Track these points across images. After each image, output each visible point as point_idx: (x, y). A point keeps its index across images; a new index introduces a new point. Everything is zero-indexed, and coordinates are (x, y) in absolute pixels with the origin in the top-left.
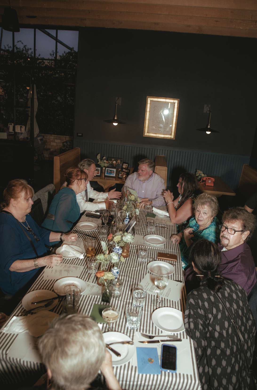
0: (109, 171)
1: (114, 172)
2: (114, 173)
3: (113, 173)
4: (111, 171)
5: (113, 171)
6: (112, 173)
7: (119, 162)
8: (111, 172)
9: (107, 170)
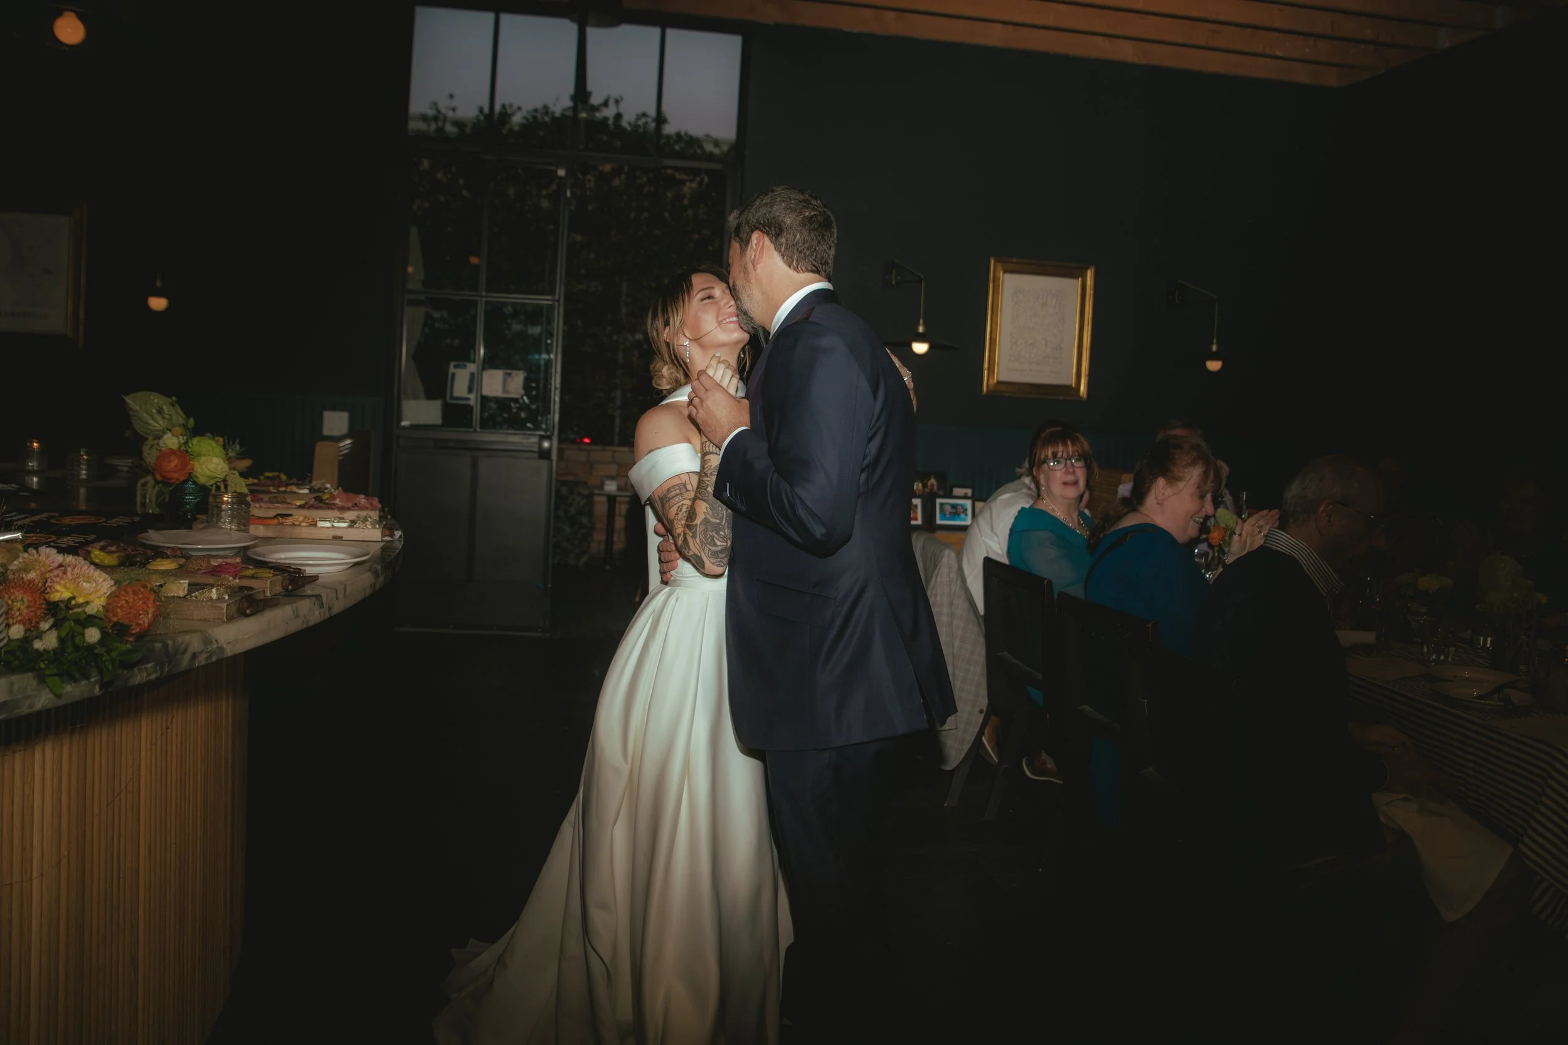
0: (948, 509)
1: (966, 510)
2: (966, 515)
3: (963, 516)
4: (954, 506)
5: (962, 506)
6: (959, 515)
7: (932, 485)
8: (954, 511)
9: (942, 505)
